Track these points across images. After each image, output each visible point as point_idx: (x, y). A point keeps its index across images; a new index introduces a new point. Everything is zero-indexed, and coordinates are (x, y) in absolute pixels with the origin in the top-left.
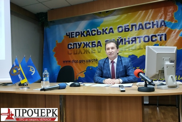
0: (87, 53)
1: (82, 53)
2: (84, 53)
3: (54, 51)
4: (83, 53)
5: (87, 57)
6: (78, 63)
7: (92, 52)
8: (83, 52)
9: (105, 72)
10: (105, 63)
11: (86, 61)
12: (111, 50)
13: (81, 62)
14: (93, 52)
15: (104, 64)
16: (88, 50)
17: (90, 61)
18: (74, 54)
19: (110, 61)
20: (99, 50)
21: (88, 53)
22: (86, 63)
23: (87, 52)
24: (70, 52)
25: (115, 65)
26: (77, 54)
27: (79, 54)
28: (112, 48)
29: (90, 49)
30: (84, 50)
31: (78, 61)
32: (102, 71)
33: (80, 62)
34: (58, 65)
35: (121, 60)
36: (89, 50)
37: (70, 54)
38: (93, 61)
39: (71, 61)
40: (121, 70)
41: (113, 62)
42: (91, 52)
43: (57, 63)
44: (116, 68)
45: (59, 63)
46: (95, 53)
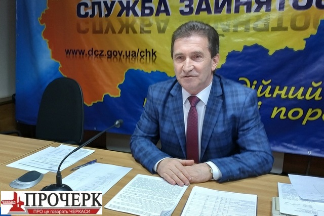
0: (127, 32)
1: (114, 32)
2: (120, 32)
3: (42, 22)
4: (117, 30)
5: (128, 43)
6: (105, 59)
7: (142, 31)
8: (117, 27)
9: (166, 127)
10: (170, 99)
11: (124, 53)
12: (188, 64)
13: (112, 55)
14: (146, 29)
15: (165, 102)
16: (130, 22)
17: (134, 54)
18: (95, 32)
19: (186, 95)
20: (162, 25)
21: (130, 31)
22: (124, 60)
23: (128, 28)
24: (83, 27)
25: (201, 110)
26: (100, 32)
27: (107, 32)
28: (196, 56)
29: (138, 22)
30: (121, 22)
31: (105, 53)
32: (158, 123)
33: (109, 57)
34: (53, 60)
35: (223, 96)
36: (134, 22)
37: (85, 32)
38: (142, 57)
39: (86, 52)
40: (220, 129)
41: (194, 100)
42: (138, 30)
43: (50, 54)
44: (205, 122)
45: (54, 56)
46: (149, 32)
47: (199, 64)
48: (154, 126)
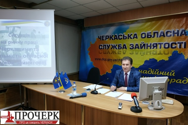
0: (114, 54)
1: (110, 53)
2: (112, 54)
3: (88, 50)
5: (114, 57)
7: (118, 54)
10: (121, 74)
11: (113, 60)
12: (125, 66)
15: (120, 74)
16: (115, 51)
17: (116, 60)
18: (104, 53)
19: (124, 73)
20: (124, 52)
22: (113, 62)
23: (114, 53)
25: (128, 76)
26: (106, 53)
28: (127, 65)
29: (117, 51)
30: (112, 51)
31: (107, 59)
32: (118, 80)
33: (108, 61)
37: (101, 53)
38: (118, 61)
39: (101, 59)
43: (90, 60)
45: (92, 60)
46: (120, 54)
47: (128, 66)
48: (117, 80)
